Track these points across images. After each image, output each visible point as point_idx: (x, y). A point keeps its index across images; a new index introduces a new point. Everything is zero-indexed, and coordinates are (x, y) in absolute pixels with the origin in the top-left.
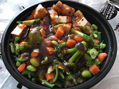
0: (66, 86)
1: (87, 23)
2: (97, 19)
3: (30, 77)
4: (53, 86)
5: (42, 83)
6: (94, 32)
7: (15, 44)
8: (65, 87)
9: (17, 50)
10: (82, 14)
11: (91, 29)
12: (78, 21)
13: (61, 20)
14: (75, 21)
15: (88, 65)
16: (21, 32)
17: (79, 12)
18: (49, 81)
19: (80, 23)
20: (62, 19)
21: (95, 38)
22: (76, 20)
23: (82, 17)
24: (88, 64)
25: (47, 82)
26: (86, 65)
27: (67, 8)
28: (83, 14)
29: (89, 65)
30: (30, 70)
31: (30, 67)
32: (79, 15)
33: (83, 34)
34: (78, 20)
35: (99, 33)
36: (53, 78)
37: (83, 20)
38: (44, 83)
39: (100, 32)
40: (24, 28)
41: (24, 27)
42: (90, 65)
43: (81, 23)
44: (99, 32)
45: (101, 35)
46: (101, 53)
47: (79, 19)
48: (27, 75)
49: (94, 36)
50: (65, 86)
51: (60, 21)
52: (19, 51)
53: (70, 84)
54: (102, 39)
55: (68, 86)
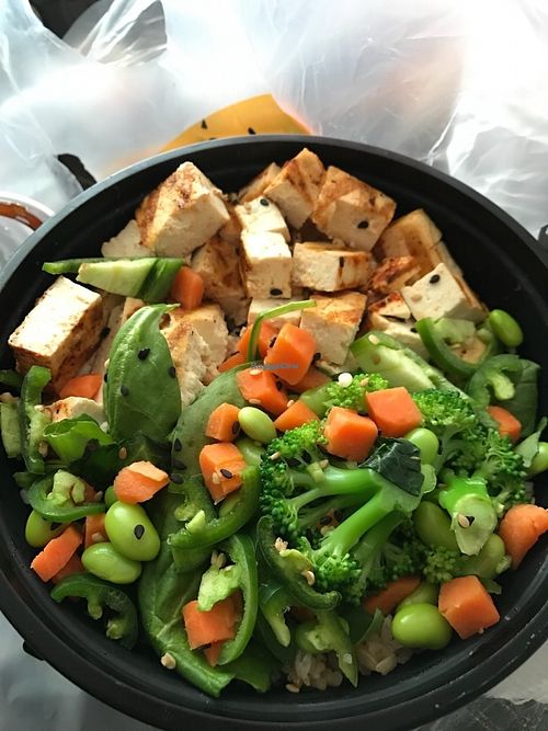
0: (295, 685)
1: (457, 301)
2: (524, 282)
3: (95, 611)
4: (221, 686)
5: (164, 661)
6: (498, 365)
7: (29, 407)
8: (289, 687)
9: (32, 443)
10: (437, 235)
11: (480, 338)
12: (410, 283)
13: (303, 272)
14: (390, 280)
15: (434, 574)
16: (68, 333)
17: (417, 220)
18: (202, 653)
19: (417, 299)
20: (310, 265)
21: (495, 402)
22: (398, 274)
23: (434, 256)
24: (436, 568)
25: (188, 655)
26: (425, 571)
27: (346, 193)
28: (443, 239)
29: (439, 576)
30: (99, 574)
31: (99, 557)
32: (420, 243)
33: (431, 371)
34: (407, 276)
35: (529, 368)
36: (224, 634)
37: (435, 280)
38: (170, 662)
39: (534, 366)
40: (87, 311)
41: (86, 307)
42: (446, 576)
43: (424, 298)
44: (524, 363)
45: (535, 385)
46: (523, 501)
47: (414, 272)
48: (83, 602)
49: (491, 389)
50: (291, 683)
51: (297, 273)
52: (43, 451)
53: (317, 676)
54: (538, 410)
55: (308, 684)
